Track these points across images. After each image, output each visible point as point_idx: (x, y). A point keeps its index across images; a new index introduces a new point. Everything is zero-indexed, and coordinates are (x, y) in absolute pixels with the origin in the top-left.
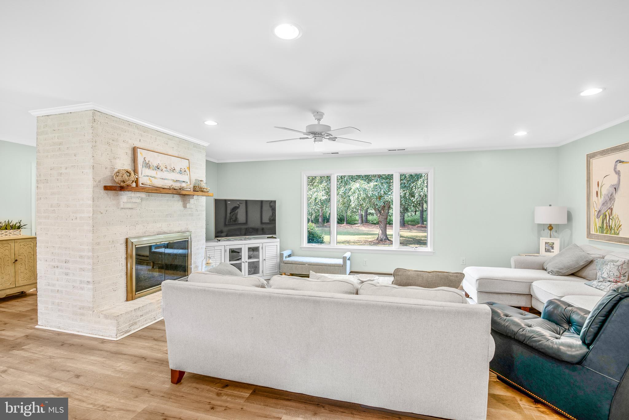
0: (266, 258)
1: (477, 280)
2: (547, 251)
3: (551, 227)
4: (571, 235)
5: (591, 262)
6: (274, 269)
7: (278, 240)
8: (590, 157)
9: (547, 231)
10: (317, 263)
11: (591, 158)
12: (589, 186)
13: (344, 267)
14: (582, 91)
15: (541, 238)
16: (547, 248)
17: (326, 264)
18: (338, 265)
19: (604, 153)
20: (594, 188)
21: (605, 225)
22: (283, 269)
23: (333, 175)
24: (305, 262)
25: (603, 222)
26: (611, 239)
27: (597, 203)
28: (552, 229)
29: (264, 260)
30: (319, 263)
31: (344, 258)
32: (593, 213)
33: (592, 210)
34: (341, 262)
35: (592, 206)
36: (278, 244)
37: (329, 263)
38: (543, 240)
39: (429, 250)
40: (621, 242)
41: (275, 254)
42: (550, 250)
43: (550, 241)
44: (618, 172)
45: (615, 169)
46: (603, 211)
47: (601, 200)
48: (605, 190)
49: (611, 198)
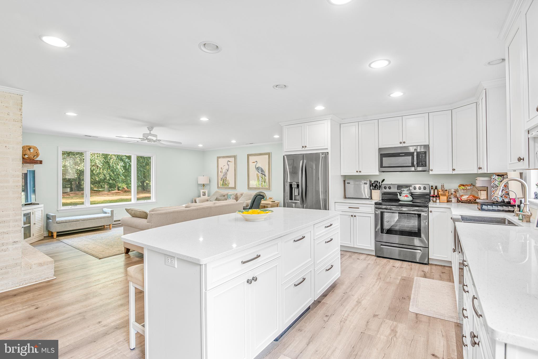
2: (203, 195)
3: (204, 185)
4: (210, 188)
6: (39, 232)
7: (41, 206)
8: (218, 158)
9: (203, 187)
10: (90, 218)
11: (219, 158)
12: (218, 169)
13: (112, 218)
17: (98, 217)
18: (108, 217)
19: (224, 157)
20: (220, 170)
21: (224, 183)
22: (55, 229)
23: (87, 152)
24: (79, 219)
25: (223, 182)
26: (226, 188)
27: (221, 175)
28: (204, 186)
29: (34, 224)
30: (92, 218)
31: (112, 212)
32: (220, 179)
33: (219, 178)
34: (110, 215)
35: (219, 176)
36: (43, 209)
37: (100, 217)
38: (202, 191)
39: (154, 201)
40: (230, 189)
41: (41, 218)
42: (204, 194)
43: (204, 191)
44: (228, 165)
45: (227, 163)
46: (223, 178)
47: (222, 174)
48: (224, 171)
49: (226, 174)
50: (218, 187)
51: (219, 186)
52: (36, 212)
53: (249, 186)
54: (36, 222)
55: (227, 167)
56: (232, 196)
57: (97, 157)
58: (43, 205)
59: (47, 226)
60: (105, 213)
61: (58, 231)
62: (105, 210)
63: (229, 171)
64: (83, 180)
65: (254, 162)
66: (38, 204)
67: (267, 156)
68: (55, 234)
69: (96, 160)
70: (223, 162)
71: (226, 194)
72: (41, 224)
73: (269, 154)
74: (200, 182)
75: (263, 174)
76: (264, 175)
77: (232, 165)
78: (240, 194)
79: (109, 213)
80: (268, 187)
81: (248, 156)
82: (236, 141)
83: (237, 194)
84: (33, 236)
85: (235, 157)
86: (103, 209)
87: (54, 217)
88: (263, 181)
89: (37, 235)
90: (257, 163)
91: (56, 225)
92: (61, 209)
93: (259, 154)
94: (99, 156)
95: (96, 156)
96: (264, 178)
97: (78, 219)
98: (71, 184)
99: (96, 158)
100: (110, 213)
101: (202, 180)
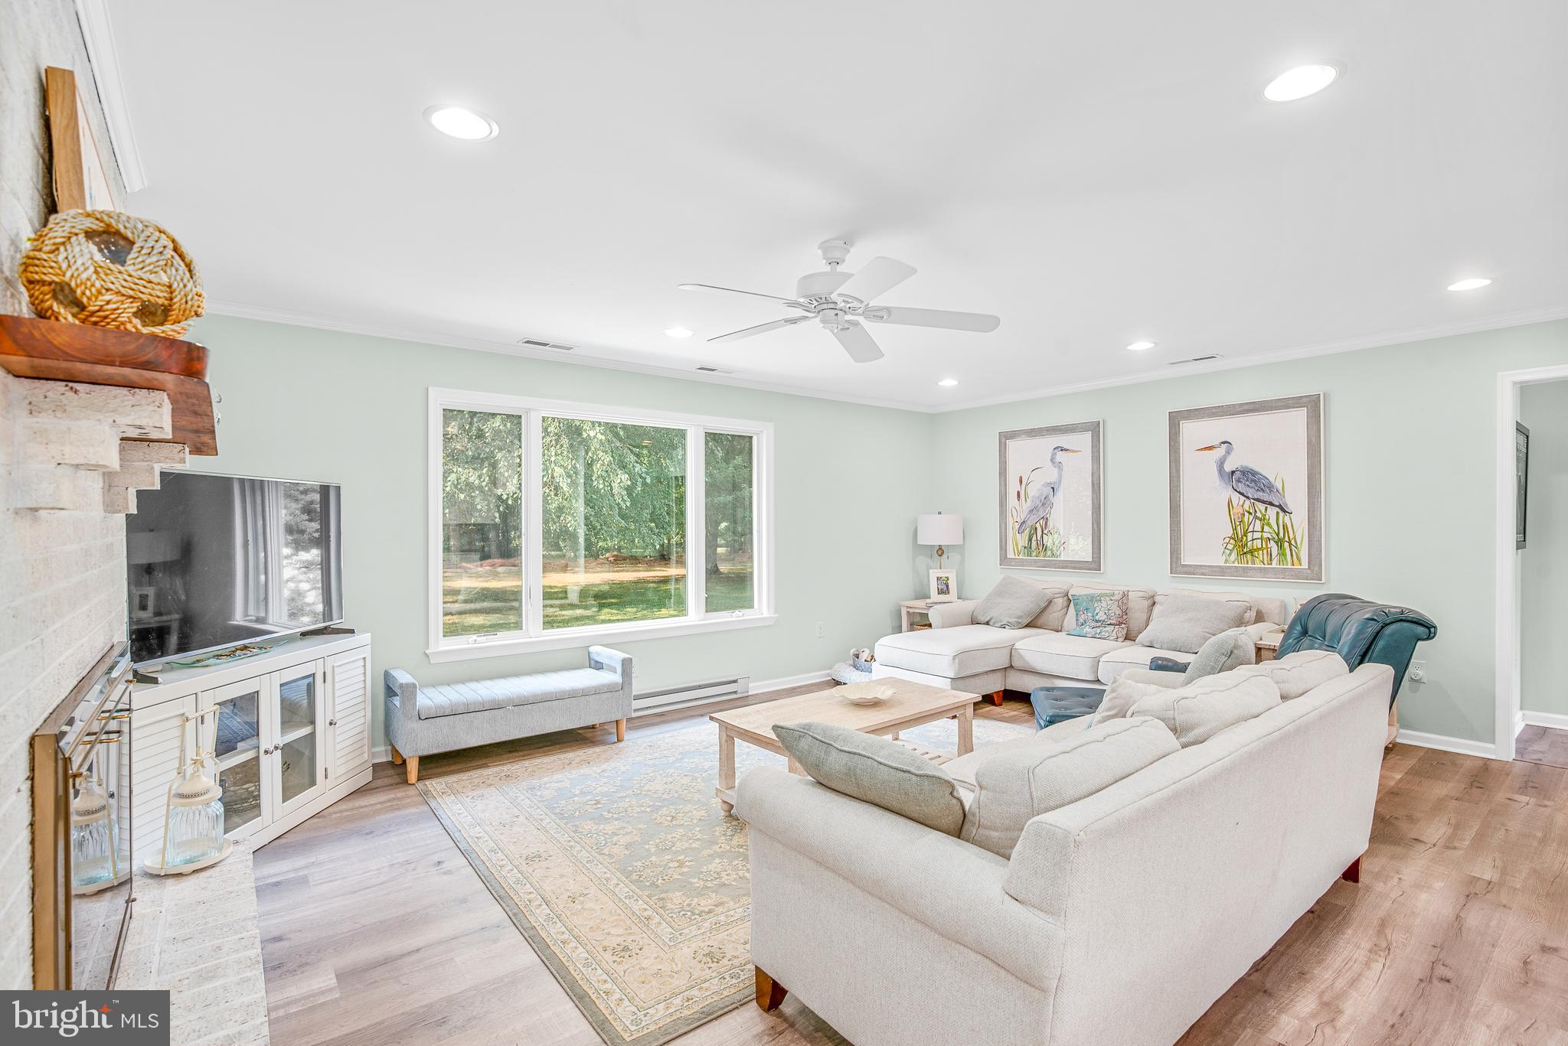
0: (338, 716)
1: (954, 657)
2: (941, 592)
3: (940, 551)
4: (967, 562)
5: (1050, 602)
6: (351, 754)
7: (363, 638)
8: (1005, 437)
9: (936, 560)
10: (546, 694)
11: (1007, 438)
12: (1003, 483)
13: (626, 688)
14: (1131, 344)
15: (931, 571)
16: (940, 587)
17: (574, 690)
18: (610, 689)
19: (1033, 433)
20: (1013, 487)
21: (1034, 543)
22: (416, 742)
23: (533, 414)
24: (503, 700)
25: (1030, 540)
26: (1047, 565)
27: (1018, 510)
28: (943, 553)
29: (331, 724)
30: (552, 693)
31: (627, 664)
32: (1012, 525)
33: (1010, 522)
34: (617, 678)
35: (1009, 514)
36: (367, 653)
37: (581, 687)
38: (934, 574)
39: (766, 615)
40: (1066, 567)
41: (361, 692)
42: (944, 590)
43: (943, 575)
44: (1059, 466)
45: (1052, 460)
46: (1029, 523)
47: (1027, 506)
48: (1034, 491)
49: (1045, 502)
50: (1004, 559)
51: (1011, 555)
52: (336, 669)
53: (1179, 558)
54: (337, 714)
55: (1050, 474)
56: (1104, 604)
57: (556, 455)
58: (370, 634)
59: (387, 728)
60: (598, 666)
61: (426, 753)
62: (598, 654)
63: (1060, 494)
64: (517, 528)
65: (1210, 448)
66: (352, 631)
67: (1300, 415)
68: (413, 767)
69: (553, 465)
70: (1025, 455)
71: (1057, 590)
72: (362, 721)
73: (1313, 405)
74: (927, 538)
75: (1271, 504)
76: (1280, 507)
77: (1078, 464)
78: (1141, 594)
79: (614, 670)
80: (1305, 565)
81: (1175, 420)
82: (1156, 344)
83: (1125, 595)
84: (326, 777)
85: (1095, 429)
86: (592, 649)
87: (410, 690)
88: (1265, 535)
89: (342, 770)
90: (1228, 452)
91: (415, 725)
92: (442, 649)
93: (1245, 407)
94: (562, 453)
95: (553, 454)
96: (1273, 522)
97: (501, 697)
98: (485, 539)
99: (553, 459)
100: (619, 669)
101: (935, 532)
